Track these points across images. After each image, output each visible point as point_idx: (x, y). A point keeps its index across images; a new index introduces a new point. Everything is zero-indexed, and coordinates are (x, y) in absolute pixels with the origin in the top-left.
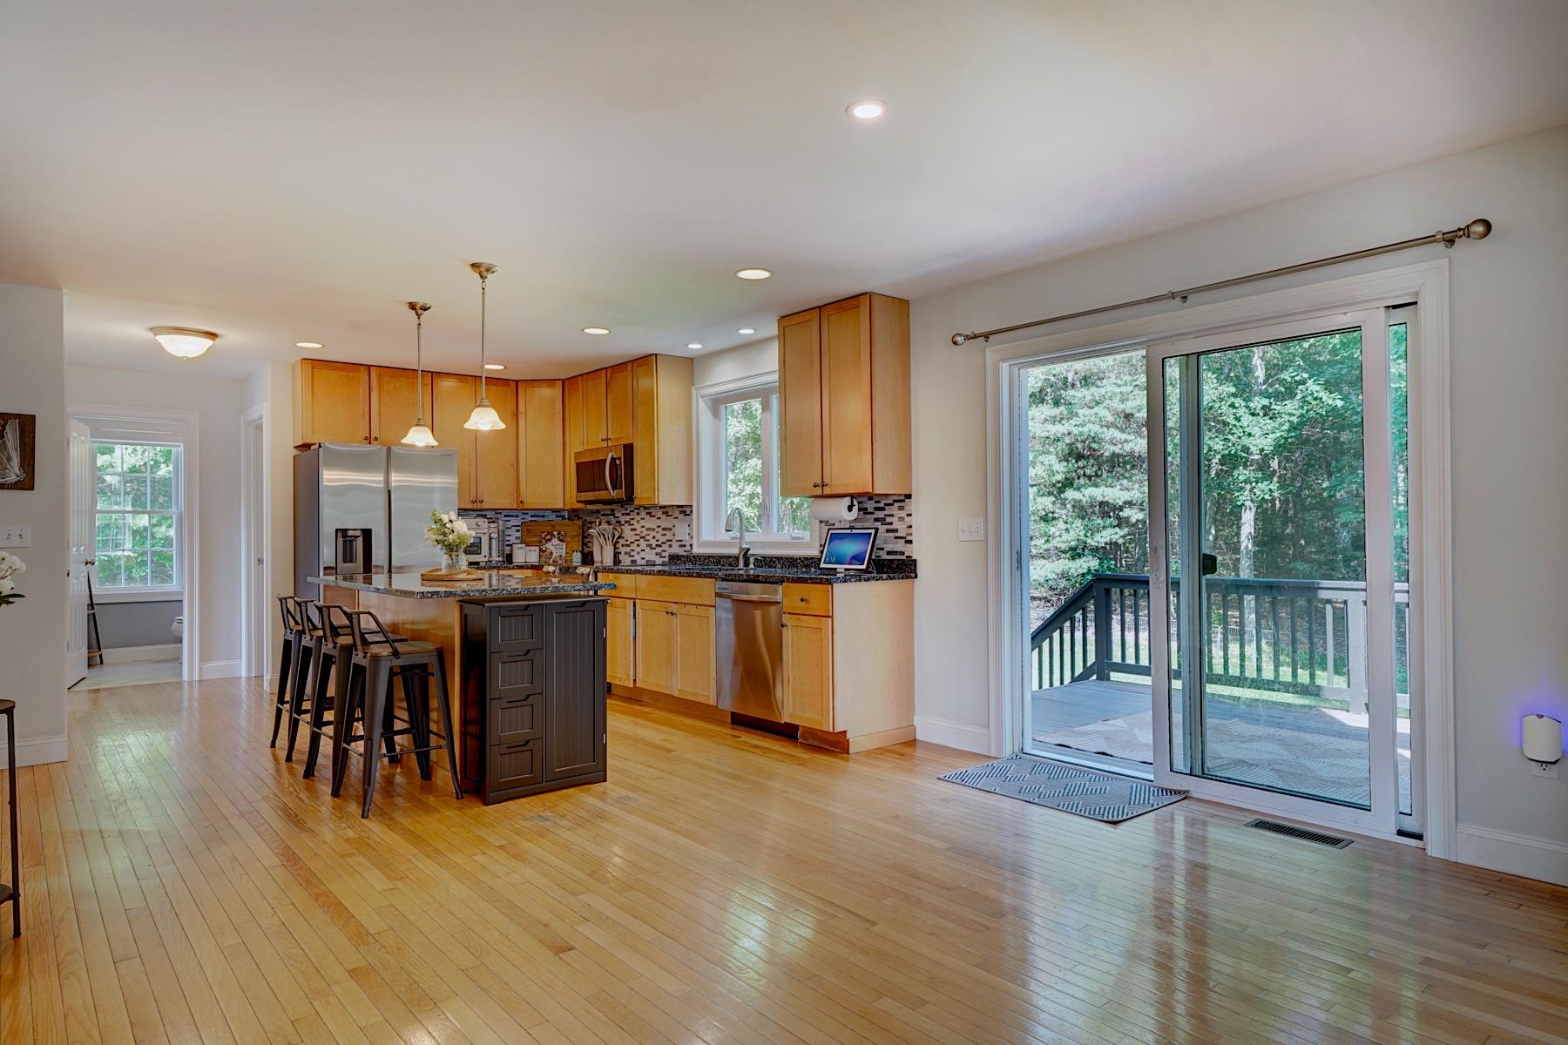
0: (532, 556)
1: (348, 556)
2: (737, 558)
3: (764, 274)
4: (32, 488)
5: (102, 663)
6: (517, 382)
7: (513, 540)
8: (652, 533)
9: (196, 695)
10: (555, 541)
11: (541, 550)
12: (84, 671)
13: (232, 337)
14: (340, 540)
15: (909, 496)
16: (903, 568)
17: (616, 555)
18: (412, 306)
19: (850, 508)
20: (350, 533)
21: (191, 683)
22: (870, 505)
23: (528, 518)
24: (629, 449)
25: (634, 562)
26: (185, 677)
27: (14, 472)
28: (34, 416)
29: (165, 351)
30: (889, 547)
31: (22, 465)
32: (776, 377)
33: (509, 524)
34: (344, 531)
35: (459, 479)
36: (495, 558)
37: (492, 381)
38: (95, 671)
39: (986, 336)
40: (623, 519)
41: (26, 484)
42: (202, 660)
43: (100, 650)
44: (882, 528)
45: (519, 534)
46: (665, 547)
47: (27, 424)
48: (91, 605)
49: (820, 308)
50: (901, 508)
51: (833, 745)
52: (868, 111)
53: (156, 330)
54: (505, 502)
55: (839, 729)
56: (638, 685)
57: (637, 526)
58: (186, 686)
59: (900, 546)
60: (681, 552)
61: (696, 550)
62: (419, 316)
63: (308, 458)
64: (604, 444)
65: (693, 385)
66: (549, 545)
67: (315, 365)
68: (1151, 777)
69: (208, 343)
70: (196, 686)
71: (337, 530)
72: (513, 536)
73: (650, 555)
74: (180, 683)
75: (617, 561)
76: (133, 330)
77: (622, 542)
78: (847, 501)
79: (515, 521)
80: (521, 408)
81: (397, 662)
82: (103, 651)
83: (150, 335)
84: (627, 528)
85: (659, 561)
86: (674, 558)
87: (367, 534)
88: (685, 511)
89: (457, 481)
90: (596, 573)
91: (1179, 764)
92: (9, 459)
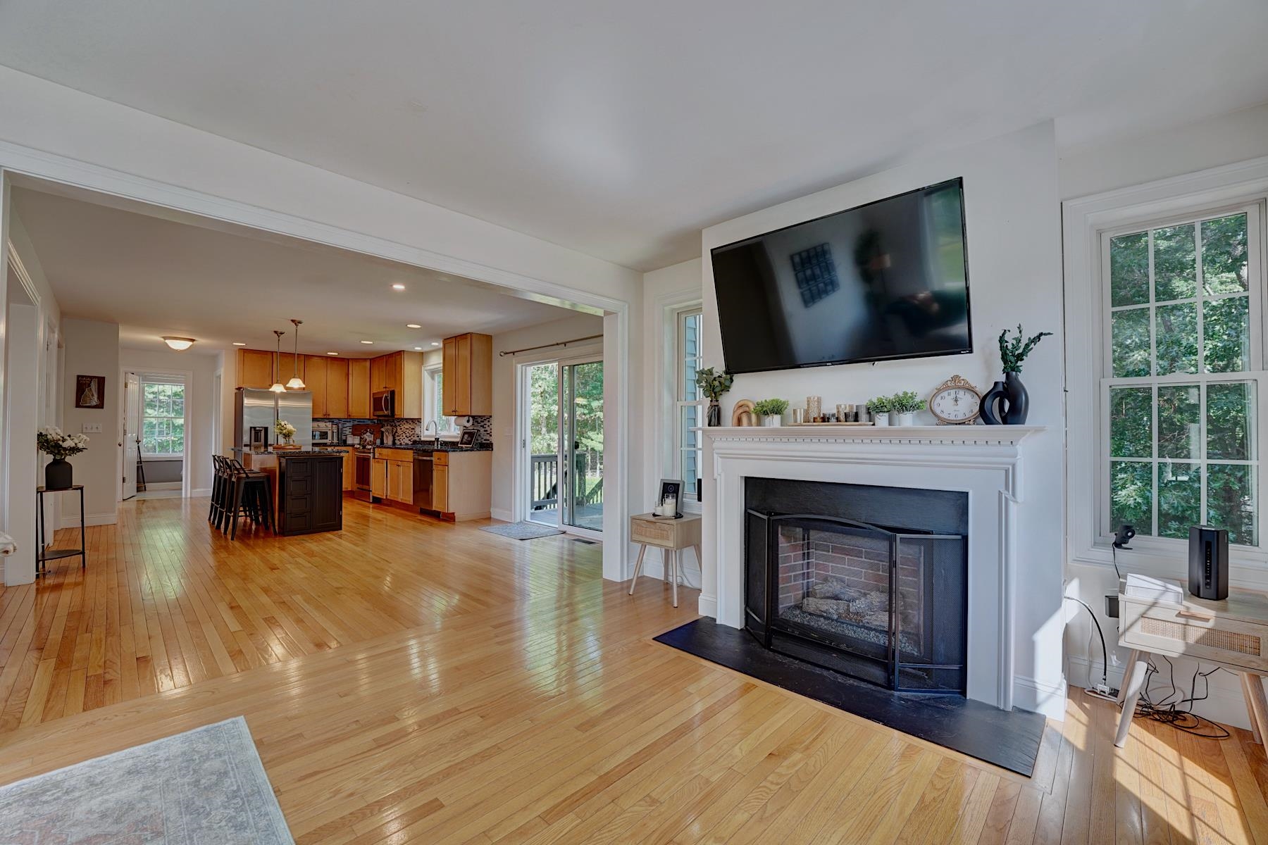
0: (356, 440)
1: (257, 439)
2: (434, 442)
3: (419, 327)
4: (103, 408)
5: (145, 490)
6: (348, 359)
7: (347, 433)
8: (408, 431)
9: (188, 503)
10: (368, 434)
11: (361, 438)
12: (135, 493)
13: (201, 341)
14: (253, 432)
15: (491, 417)
16: (488, 446)
17: (394, 440)
18: (276, 332)
19: (468, 421)
20: (257, 429)
21: (186, 498)
22: (479, 420)
23: (356, 423)
24: (393, 393)
25: (401, 444)
26: (183, 496)
27: (95, 401)
28: (104, 378)
29: (169, 347)
30: (485, 438)
31: (98, 398)
32: (442, 365)
33: (345, 425)
34: (255, 428)
35: (313, 403)
36: (335, 441)
37: (333, 359)
38: (139, 493)
39: (514, 353)
40: (397, 424)
41: (100, 406)
42: (192, 488)
43: (144, 483)
44: (482, 430)
45: (351, 430)
46: (412, 437)
47: (101, 381)
48: (140, 462)
49: (456, 337)
50: (489, 421)
51: (449, 518)
52: (399, 287)
53: (165, 338)
54: (342, 415)
55: (451, 511)
56: (388, 497)
57: (402, 427)
58: (183, 500)
59: (488, 437)
60: (417, 439)
61: (422, 439)
62: (279, 337)
63: (240, 393)
64: (384, 390)
65: (423, 364)
66: (365, 436)
67: (244, 351)
68: (557, 526)
69: (191, 343)
70: (189, 500)
71: (251, 428)
72: (348, 431)
73: (407, 441)
74: (181, 498)
75: (394, 443)
76: (156, 338)
77: (397, 434)
78: (466, 418)
79: (348, 424)
80: (350, 372)
81: (247, 480)
82: (146, 484)
83: (162, 339)
84: (398, 428)
85: (410, 443)
86: (415, 442)
87: (266, 429)
88: (419, 420)
89: (311, 405)
90: (374, 448)
91: (566, 521)
92: (93, 395)
